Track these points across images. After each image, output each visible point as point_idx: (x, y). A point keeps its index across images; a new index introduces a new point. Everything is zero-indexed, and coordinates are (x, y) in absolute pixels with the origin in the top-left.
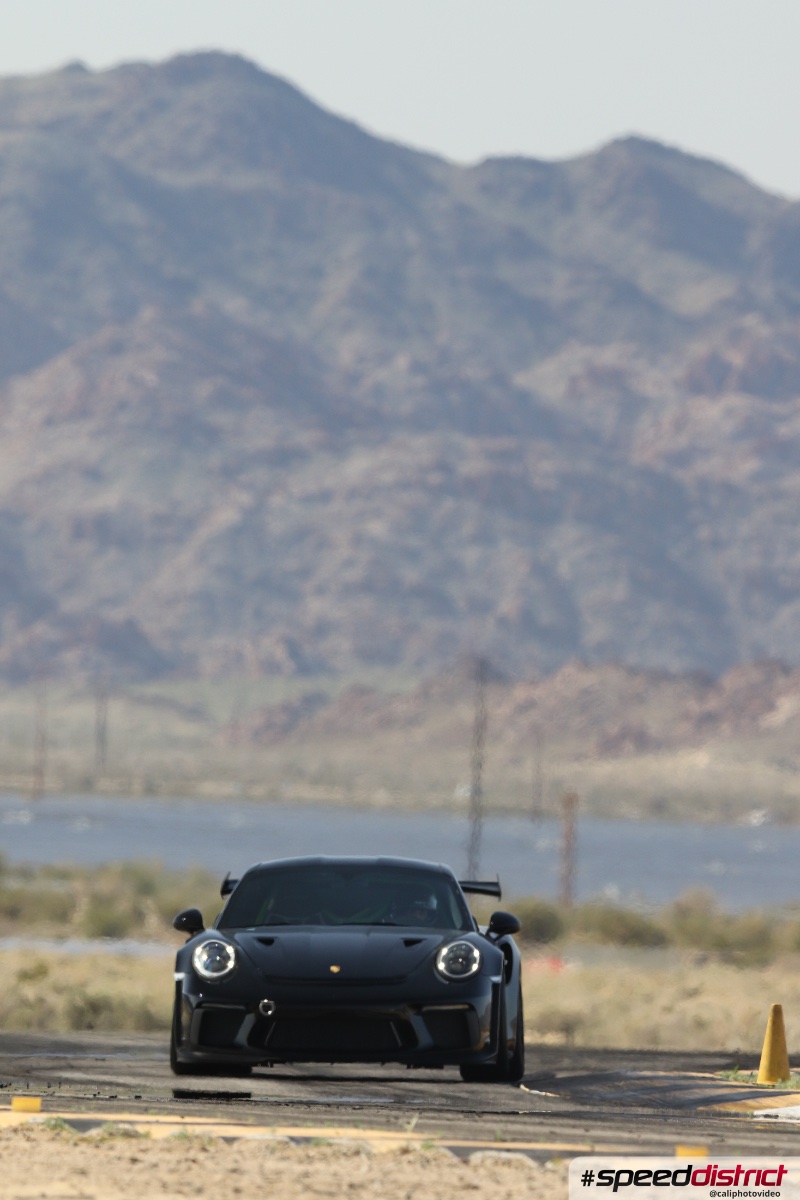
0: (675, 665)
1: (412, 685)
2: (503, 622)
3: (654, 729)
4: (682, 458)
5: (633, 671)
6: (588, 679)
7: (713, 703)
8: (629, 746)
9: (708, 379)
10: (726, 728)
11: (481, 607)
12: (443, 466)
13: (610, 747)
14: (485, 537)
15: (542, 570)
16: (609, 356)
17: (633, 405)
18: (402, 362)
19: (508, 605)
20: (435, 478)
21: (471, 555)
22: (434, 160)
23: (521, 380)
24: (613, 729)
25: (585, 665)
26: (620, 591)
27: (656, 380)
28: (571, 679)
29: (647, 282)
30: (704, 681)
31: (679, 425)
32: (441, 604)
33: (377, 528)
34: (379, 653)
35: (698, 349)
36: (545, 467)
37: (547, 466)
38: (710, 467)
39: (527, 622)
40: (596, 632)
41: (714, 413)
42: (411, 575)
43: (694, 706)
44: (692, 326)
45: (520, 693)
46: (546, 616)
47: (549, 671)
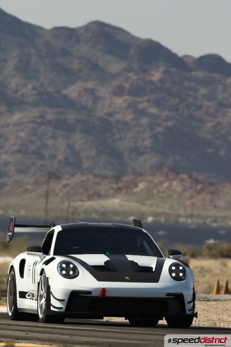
0: (110, 174)
1: (33, 180)
2: (59, 162)
3: (103, 192)
4: (111, 114)
5: (96, 176)
6: (84, 178)
7: (120, 185)
8: (96, 197)
9: (119, 91)
10: (123, 192)
11: (53, 157)
12: (42, 117)
13: (90, 197)
14: (54, 137)
15: (70, 147)
16: (90, 85)
17: (96, 99)
18: (30, 87)
19: (61, 157)
20: (39, 120)
21: (50, 142)
22: (40, 28)
23: (64, 92)
24: (91, 192)
25: (83, 174)
26: (93, 153)
27: (103, 92)
28: (79, 178)
29: (101, 63)
30: (117, 178)
31: (110, 105)
32: (41, 156)
33: (22, 134)
34: (23, 171)
35: (116, 83)
36: (71, 117)
37: (72, 117)
38: (119, 117)
39: (67, 162)
40: (86, 164)
41: (120, 101)
42: (32, 148)
43: (114, 186)
44: (114, 76)
45: (64, 182)
46: (72, 160)
47: (72, 175)
